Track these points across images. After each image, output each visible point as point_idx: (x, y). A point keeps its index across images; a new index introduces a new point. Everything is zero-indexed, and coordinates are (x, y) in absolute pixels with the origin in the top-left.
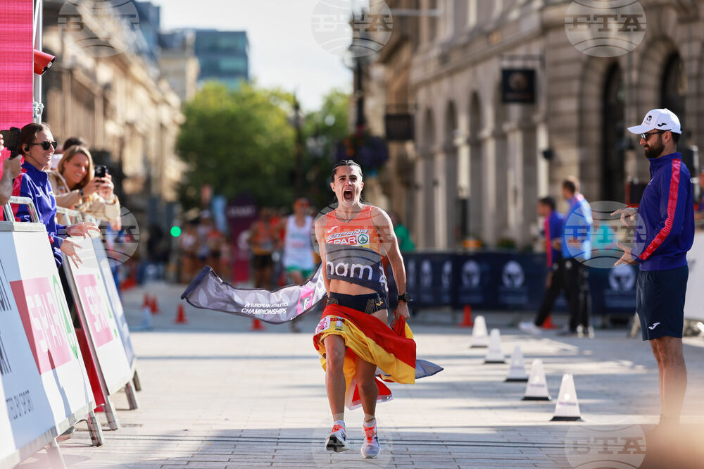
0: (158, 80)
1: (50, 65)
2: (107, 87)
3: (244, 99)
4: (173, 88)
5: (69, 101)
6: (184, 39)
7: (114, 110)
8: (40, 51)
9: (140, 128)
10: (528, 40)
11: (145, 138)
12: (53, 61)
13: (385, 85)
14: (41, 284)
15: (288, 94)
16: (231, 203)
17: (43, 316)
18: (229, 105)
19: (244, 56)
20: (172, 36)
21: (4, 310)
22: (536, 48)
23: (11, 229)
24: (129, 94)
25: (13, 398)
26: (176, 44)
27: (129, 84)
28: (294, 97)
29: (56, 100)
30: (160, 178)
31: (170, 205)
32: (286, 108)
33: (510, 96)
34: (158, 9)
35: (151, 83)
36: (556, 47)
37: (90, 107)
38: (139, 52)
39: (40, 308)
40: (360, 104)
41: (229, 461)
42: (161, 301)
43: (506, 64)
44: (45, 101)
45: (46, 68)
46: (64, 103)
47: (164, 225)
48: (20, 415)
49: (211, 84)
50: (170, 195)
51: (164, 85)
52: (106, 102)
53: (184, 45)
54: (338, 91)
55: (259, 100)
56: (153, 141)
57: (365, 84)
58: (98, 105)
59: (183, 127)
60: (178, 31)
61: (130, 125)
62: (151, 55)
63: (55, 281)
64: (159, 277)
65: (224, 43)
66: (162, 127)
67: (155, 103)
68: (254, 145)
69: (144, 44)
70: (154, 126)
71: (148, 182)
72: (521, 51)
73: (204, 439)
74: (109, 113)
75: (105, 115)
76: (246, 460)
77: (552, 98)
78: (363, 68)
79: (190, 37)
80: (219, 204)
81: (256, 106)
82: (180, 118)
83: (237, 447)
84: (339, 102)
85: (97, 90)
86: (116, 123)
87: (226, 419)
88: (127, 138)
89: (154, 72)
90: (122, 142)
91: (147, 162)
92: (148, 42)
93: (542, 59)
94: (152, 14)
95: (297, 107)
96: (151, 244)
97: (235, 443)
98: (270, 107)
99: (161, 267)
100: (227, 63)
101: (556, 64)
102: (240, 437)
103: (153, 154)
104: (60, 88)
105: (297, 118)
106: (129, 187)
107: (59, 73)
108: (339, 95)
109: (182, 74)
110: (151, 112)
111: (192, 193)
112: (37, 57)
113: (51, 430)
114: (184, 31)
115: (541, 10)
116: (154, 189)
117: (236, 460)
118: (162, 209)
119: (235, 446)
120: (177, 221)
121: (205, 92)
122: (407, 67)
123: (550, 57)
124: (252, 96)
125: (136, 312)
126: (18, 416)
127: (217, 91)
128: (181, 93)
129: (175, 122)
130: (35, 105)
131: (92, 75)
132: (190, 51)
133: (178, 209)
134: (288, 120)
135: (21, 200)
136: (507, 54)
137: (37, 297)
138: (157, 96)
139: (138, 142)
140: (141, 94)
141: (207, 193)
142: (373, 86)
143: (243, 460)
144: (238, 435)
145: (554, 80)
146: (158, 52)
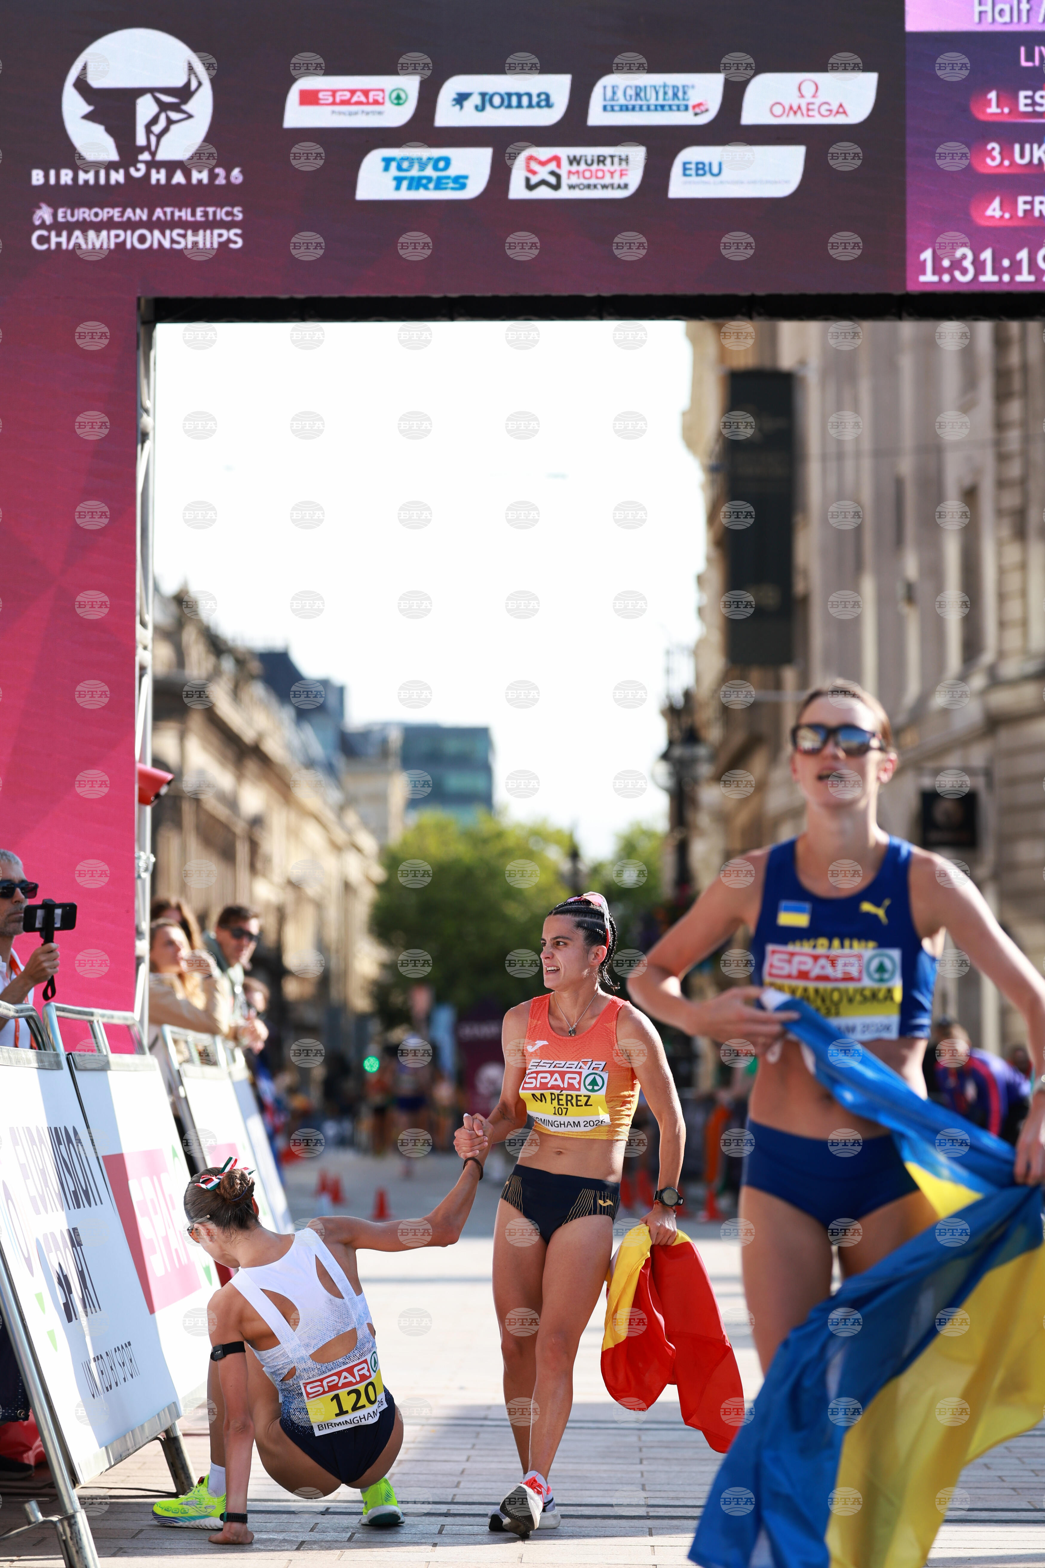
0: (341, 809)
1: (164, 790)
2: (257, 822)
3: (485, 841)
4: (365, 823)
5: (193, 843)
6: (384, 742)
7: (268, 860)
8: (148, 767)
9: (312, 890)
10: (964, 742)
11: (319, 906)
12: (169, 783)
13: (723, 818)
14: (153, 1161)
15: (559, 832)
16: (463, 1017)
17: (156, 1213)
18: (461, 850)
19: (486, 769)
20: (365, 735)
21: (90, 1205)
22: (978, 756)
23: (105, 1067)
24: (293, 833)
25: (104, 1356)
26: (372, 750)
27: (293, 817)
28: (571, 837)
29: (172, 842)
30: (345, 973)
31: (362, 1019)
32: (555, 856)
33: (934, 836)
34: (341, 691)
35: (329, 816)
36: (1013, 753)
37: (227, 855)
38: (310, 764)
39: (152, 1200)
40: (682, 850)
41: (468, 1460)
42: (348, 1185)
43: (927, 782)
44: (154, 851)
45: (157, 796)
46: (184, 849)
47: (351, 1053)
48: (116, 1383)
49: (431, 816)
50: (361, 1002)
51: (351, 818)
52: (254, 846)
53: (384, 751)
54: (644, 826)
55: (511, 842)
56: (332, 913)
57: (689, 815)
58: (242, 851)
59: (382, 887)
60: (376, 728)
61: (293, 885)
62: (330, 769)
63: (175, 1155)
64: (343, 1142)
65: (452, 746)
66: (347, 887)
67: (337, 848)
68: (505, 919)
69: (318, 750)
70: (335, 886)
71: (325, 981)
72: (953, 760)
73: (424, 1421)
74: (259, 865)
75: (253, 868)
76: (496, 1459)
77: (1006, 840)
78: (687, 789)
79: (395, 737)
80: (444, 1018)
81: (507, 854)
82: (378, 873)
83: (481, 1435)
84: (646, 846)
85: (240, 828)
86: (271, 882)
87: (462, 1388)
88: (289, 910)
89: (335, 796)
90: (281, 916)
91: (321, 946)
92: (324, 746)
93: (988, 773)
94: (332, 701)
95: (574, 854)
96: (330, 1087)
97: (479, 1429)
98: (529, 855)
99: (347, 1126)
100: (456, 781)
101: (1013, 782)
102: (485, 1419)
103: (332, 934)
104: (178, 824)
105: (576, 872)
106: (292, 989)
107: (176, 798)
108: (648, 834)
109: (381, 798)
110: (330, 864)
111: (397, 999)
112: (145, 777)
113: (169, 1407)
114: (385, 726)
115: (984, 693)
116: (335, 993)
117: (479, 1459)
118: (348, 1025)
119: (478, 1433)
120: (374, 1047)
121: (420, 829)
122: (761, 787)
123: (1001, 771)
124: (500, 835)
125: (306, 1202)
126: (114, 1385)
127: (441, 828)
128: (380, 831)
129: (369, 879)
130: (139, 858)
131: (232, 803)
132: (394, 762)
133: (375, 1027)
134: (560, 877)
135: (119, 1018)
136: (930, 765)
137: (146, 1180)
138: (340, 836)
139: (309, 914)
140: (313, 834)
141: (421, 1000)
142: (703, 820)
143: (490, 1459)
144: (482, 1414)
145: (1009, 810)
146: (340, 762)
